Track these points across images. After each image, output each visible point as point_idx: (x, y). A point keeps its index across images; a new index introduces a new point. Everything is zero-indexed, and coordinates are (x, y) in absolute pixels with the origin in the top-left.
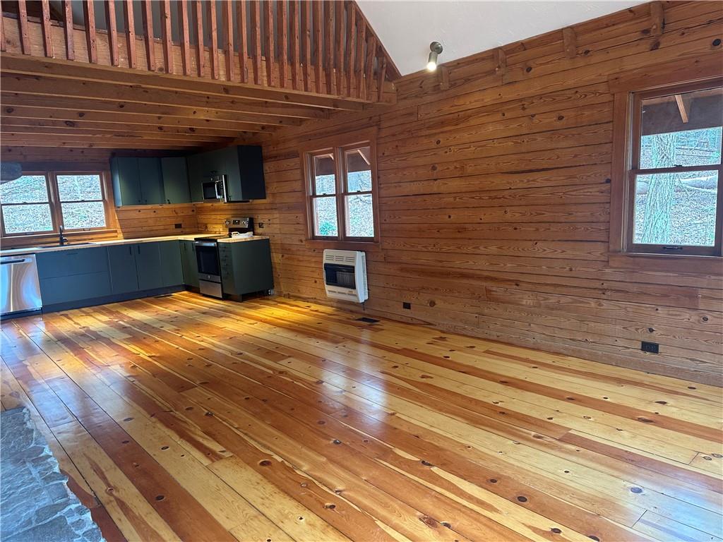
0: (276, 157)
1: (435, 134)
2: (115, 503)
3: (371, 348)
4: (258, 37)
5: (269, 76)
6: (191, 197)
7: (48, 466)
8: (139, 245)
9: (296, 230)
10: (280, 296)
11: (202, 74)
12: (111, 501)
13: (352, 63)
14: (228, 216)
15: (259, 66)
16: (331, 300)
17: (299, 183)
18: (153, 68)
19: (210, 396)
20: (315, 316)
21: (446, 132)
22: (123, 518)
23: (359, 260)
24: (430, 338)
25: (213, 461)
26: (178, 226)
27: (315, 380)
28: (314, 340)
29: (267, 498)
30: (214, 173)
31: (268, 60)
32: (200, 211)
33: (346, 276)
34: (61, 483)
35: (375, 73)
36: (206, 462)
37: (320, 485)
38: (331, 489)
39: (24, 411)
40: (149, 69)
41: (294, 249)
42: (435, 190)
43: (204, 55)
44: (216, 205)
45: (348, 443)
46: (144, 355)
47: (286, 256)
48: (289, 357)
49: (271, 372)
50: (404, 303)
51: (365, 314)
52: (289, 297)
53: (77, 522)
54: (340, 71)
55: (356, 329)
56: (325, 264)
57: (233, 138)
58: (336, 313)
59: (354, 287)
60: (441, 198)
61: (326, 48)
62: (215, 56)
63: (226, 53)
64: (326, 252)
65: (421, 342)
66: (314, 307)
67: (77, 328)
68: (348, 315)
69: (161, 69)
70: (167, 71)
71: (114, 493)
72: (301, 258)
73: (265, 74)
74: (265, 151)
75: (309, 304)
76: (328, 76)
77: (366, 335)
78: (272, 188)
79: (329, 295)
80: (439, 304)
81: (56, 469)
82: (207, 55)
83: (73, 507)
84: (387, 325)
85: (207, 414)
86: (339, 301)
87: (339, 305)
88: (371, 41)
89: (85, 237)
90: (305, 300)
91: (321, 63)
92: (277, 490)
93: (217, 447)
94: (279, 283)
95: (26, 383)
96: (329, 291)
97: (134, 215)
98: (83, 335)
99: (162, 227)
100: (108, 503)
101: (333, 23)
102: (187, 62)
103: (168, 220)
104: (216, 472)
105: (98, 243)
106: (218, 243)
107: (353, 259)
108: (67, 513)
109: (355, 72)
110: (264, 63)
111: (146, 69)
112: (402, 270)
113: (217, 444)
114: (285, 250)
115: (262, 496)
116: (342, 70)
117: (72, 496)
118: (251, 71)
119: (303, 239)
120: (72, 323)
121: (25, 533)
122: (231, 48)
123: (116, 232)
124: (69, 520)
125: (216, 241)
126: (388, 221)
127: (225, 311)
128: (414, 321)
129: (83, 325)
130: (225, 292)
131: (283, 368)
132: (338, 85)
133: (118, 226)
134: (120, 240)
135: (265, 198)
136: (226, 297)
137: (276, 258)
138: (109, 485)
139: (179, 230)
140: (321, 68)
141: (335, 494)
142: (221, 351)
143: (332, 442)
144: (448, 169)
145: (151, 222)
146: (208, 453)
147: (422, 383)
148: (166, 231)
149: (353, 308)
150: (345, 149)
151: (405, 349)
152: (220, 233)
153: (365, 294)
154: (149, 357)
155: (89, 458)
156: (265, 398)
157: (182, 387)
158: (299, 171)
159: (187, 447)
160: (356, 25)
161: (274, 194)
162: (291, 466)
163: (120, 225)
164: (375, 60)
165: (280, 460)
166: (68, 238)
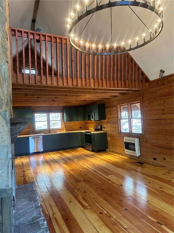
0: (109, 107)
1: (164, 99)
2: (54, 219)
3: (141, 174)
4: (104, 74)
5: (106, 85)
6: (84, 119)
7: (37, 203)
8: (69, 133)
9: (115, 130)
10: (110, 151)
11: (87, 86)
12: (53, 218)
13: (133, 78)
14: (94, 125)
15: (103, 82)
16: (127, 154)
17: (116, 115)
18: (74, 85)
19: (85, 185)
20: (121, 160)
21: (167, 98)
22: (56, 224)
23: (136, 141)
24: (163, 172)
25: (84, 209)
26: (80, 128)
27: (120, 184)
28: (120, 169)
29: (100, 226)
30: (91, 112)
31: (106, 80)
32: (87, 123)
33: (132, 146)
34: (40, 210)
35: (141, 81)
36: (82, 209)
37: (119, 225)
38: (123, 227)
39: (34, 184)
40: (73, 86)
41: (114, 136)
42: (164, 118)
43: (88, 81)
44: (91, 121)
45: (130, 210)
46: (68, 169)
47: (112, 138)
48: (112, 174)
49: (105, 179)
50: (154, 158)
51: (139, 161)
52: (113, 152)
53: (42, 224)
54: (129, 81)
55: (136, 166)
56: (125, 142)
57: (97, 102)
58: (129, 159)
59: (135, 151)
60: (166, 121)
61: (125, 75)
62: (91, 80)
63: (94, 79)
64: (125, 138)
65: (160, 173)
66: (121, 156)
67: (51, 158)
68: (133, 161)
69: (76, 86)
70: (77, 86)
71: (54, 215)
72: (117, 139)
73: (105, 84)
74: (106, 105)
75: (119, 155)
76: (125, 83)
77: (139, 169)
78: (108, 116)
79: (126, 153)
80: (167, 159)
81: (39, 205)
82: (89, 80)
83: (42, 218)
84: (147, 166)
85: (84, 192)
86: (130, 155)
87: (130, 157)
88: (140, 71)
89: (55, 131)
90: (118, 153)
91: (123, 79)
92: (104, 224)
93: (86, 204)
94: (109, 147)
95: (36, 174)
96: (126, 151)
97: (69, 124)
98: (52, 160)
100: (52, 219)
101: (127, 67)
102: (83, 83)
103: (78, 126)
104: (84, 213)
105: (58, 133)
106: (91, 133)
107: (134, 141)
108: (40, 220)
109: (134, 81)
110: (105, 81)
111: (72, 86)
112: (153, 146)
113: (86, 203)
114: (112, 136)
115: (99, 225)
116: (130, 81)
117: (42, 214)
118: (101, 84)
119: (117, 133)
120: (50, 156)
121: (29, 225)
122: (96, 78)
123: (63, 129)
124: (40, 223)
125: (90, 133)
126: (147, 128)
127: (93, 155)
128: (158, 165)
129: (53, 157)
130: (93, 149)
131: (109, 178)
132: (128, 85)
133: (64, 128)
134: (65, 132)
135: (105, 119)
136: (93, 151)
137: (109, 139)
138: (53, 212)
139: (81, 129)
140: (123, 81)
141: (124, 230)
142: (90, 169)
143: (124, 209)
144: (169, 110)
145: (73, 127)
146: (83, 206)
147: (160, 190)
148: (77, 129)
149: (135, 158)
150: (131, 104)
151: (153, 176)
152: (92, 131)
153: (139, 153)
154: (69, 169)
155: (49, 202)
156: (103, 189)
157: (78, 181)
158: (116, 111)
159: (77, 203)
160: (134, 66)
161: (108, 118)
162: (109, 215)
164: (141, 76)
165: (106, 212)
166: (51, 131)
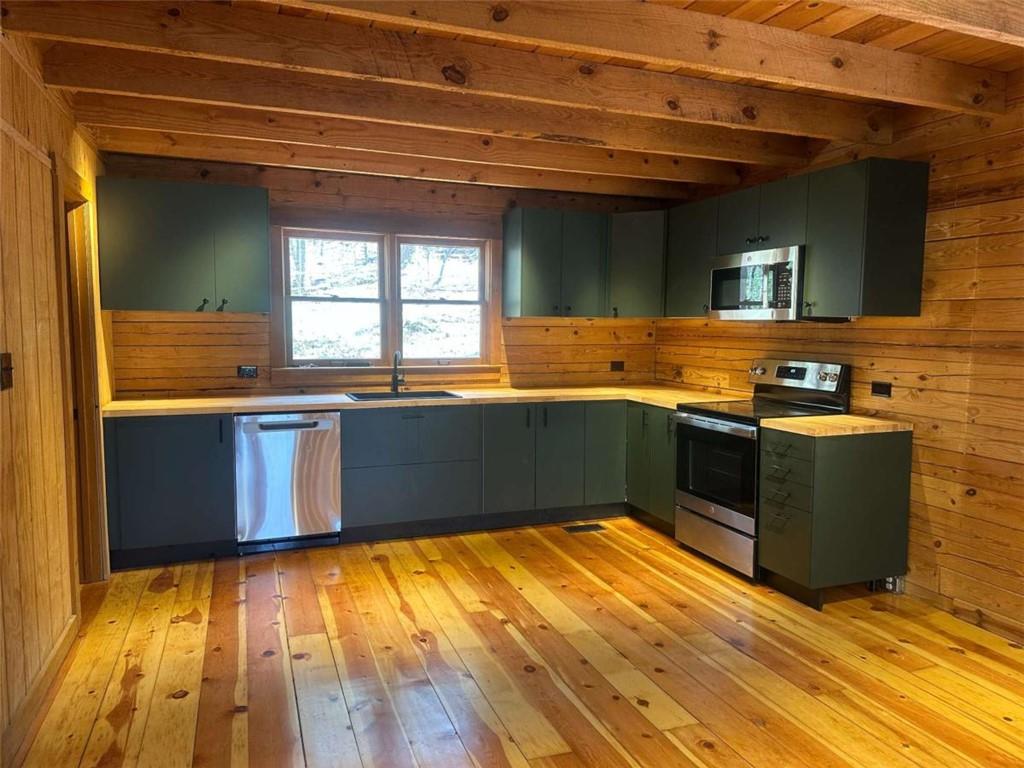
6: (665, 304)
26: (617, 366)
32: (664, 336)
47: (986, 494)
89: (440, 378)
97: (536, 337)
99: (586, 367)
103: (600, 351)
106: (760, 429)
114: (988, 477)
120: (399, 605)
123: (497, 370)
125: (746, 420)
130: (762, 563)
133: (504, 359)
134: (504, 392)
135: (917, 314)
136: (762, 577)
139: (618, 375)
145: (566, 354)
148: (593, 376)
163: (508, 358)
166: (407, 378)
